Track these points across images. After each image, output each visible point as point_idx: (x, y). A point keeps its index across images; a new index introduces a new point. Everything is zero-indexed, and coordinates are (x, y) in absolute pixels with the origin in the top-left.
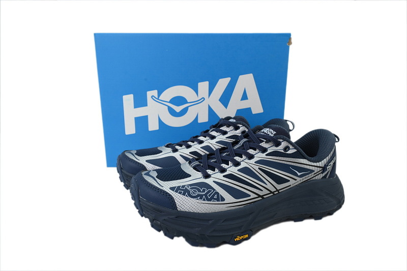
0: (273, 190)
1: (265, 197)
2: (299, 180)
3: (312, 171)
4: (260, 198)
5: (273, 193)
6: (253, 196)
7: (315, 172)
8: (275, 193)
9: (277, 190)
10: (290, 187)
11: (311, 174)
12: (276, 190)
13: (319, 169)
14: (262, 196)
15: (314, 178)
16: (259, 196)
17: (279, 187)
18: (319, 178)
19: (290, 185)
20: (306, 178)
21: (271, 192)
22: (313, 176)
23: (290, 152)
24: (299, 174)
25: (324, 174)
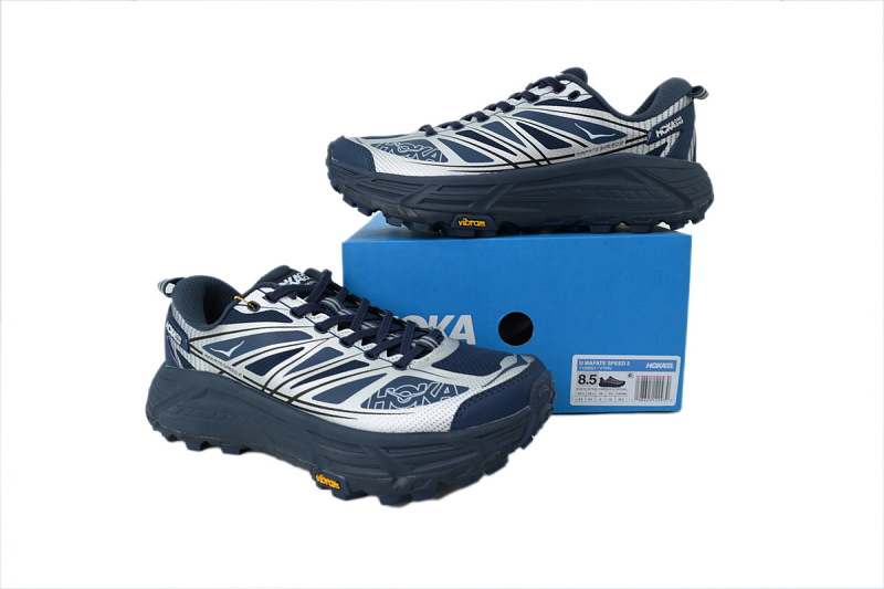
0: (537, 156)
1: (520, 166)
2: (594, 150)
3: (621, 135)
4: (511, 167)
5: (537, 162)
6: (498, 161)
7: (629, 138)
8: (541, 163)
9: (545, 159)
10: (572, 158)
11: (618, 141)
12: (542, 158)
13: (637, 133)
14: (515, 165)
15: (628, 151)
16: (510, 163)
17: (549, 153)
18: (640, 152)
19: (573, 155)
20: (608, 146)
21: (533, 160)
22: (624, 145)
23: (579, 99)
24: (592, 137)
25: (652, 147)
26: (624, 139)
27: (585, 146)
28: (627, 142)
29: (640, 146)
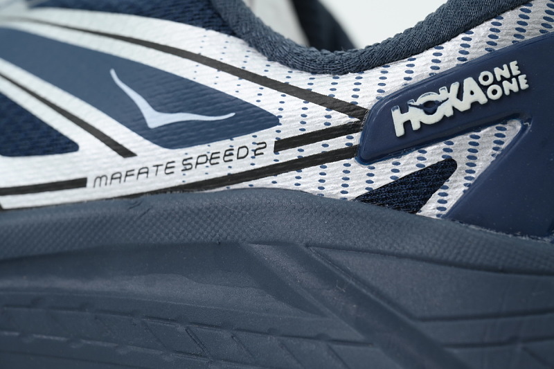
26: (268, 136)
27: (125, 153)
28: (281, 145)
29: (335, 168)
